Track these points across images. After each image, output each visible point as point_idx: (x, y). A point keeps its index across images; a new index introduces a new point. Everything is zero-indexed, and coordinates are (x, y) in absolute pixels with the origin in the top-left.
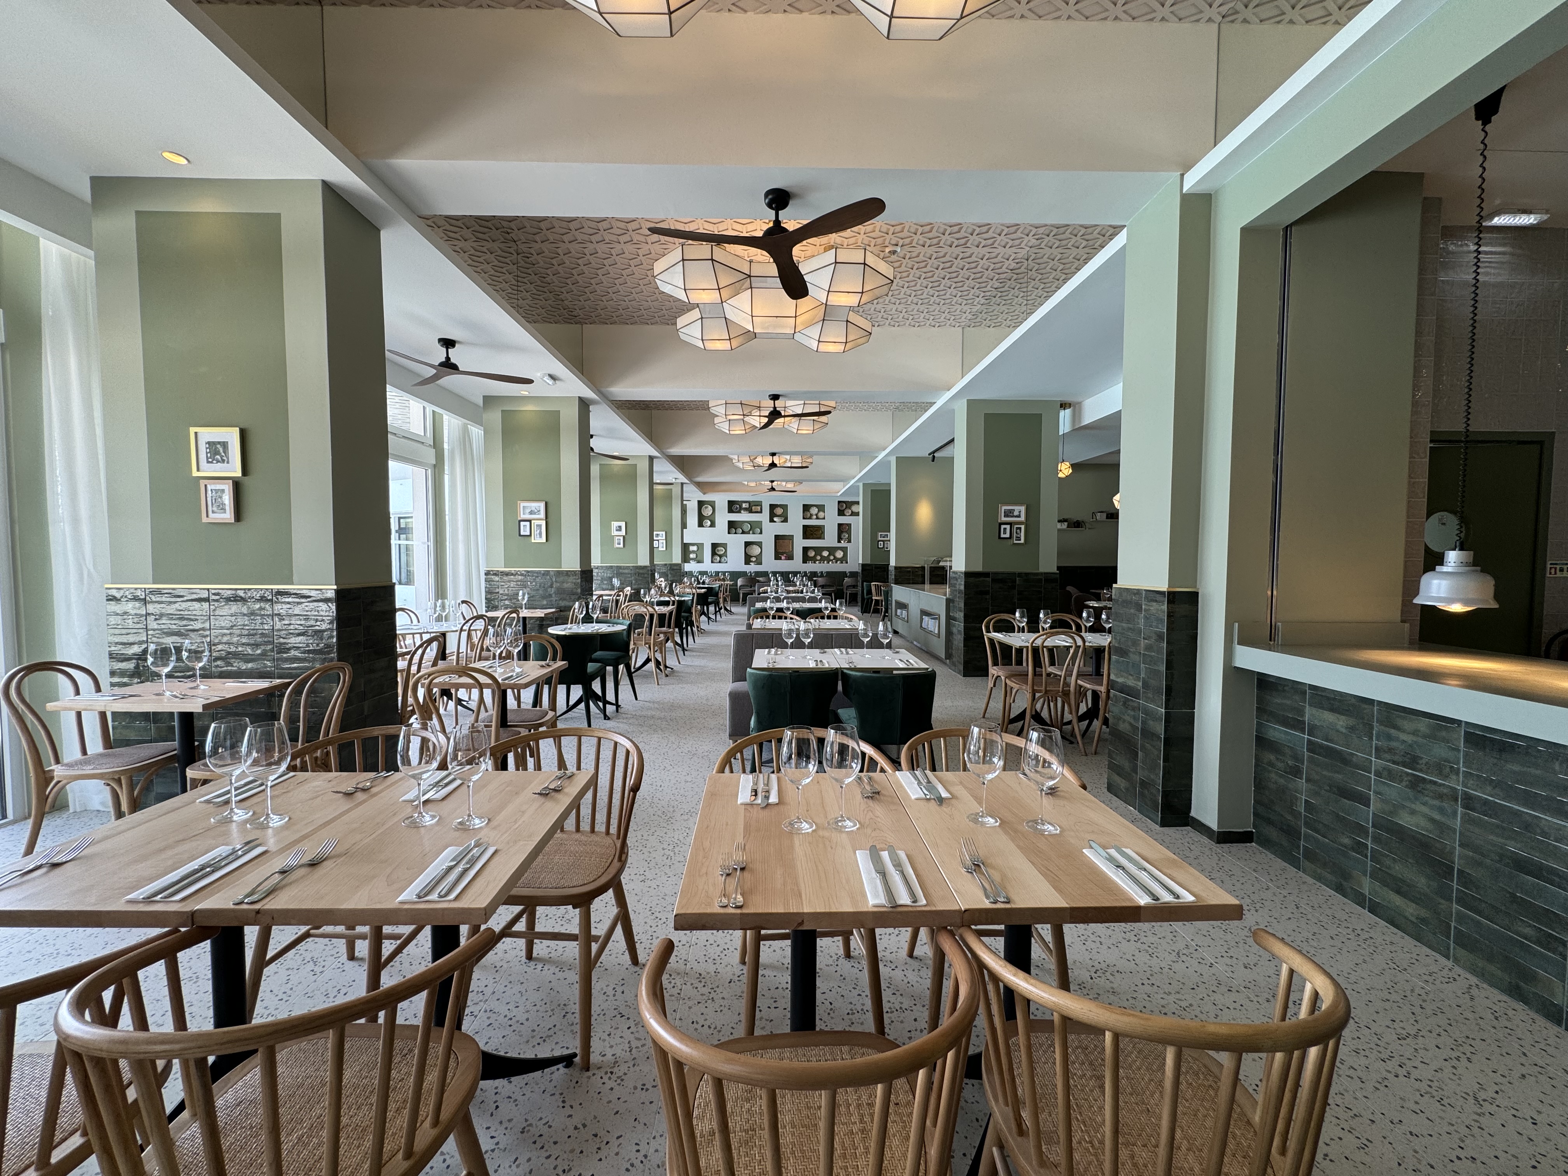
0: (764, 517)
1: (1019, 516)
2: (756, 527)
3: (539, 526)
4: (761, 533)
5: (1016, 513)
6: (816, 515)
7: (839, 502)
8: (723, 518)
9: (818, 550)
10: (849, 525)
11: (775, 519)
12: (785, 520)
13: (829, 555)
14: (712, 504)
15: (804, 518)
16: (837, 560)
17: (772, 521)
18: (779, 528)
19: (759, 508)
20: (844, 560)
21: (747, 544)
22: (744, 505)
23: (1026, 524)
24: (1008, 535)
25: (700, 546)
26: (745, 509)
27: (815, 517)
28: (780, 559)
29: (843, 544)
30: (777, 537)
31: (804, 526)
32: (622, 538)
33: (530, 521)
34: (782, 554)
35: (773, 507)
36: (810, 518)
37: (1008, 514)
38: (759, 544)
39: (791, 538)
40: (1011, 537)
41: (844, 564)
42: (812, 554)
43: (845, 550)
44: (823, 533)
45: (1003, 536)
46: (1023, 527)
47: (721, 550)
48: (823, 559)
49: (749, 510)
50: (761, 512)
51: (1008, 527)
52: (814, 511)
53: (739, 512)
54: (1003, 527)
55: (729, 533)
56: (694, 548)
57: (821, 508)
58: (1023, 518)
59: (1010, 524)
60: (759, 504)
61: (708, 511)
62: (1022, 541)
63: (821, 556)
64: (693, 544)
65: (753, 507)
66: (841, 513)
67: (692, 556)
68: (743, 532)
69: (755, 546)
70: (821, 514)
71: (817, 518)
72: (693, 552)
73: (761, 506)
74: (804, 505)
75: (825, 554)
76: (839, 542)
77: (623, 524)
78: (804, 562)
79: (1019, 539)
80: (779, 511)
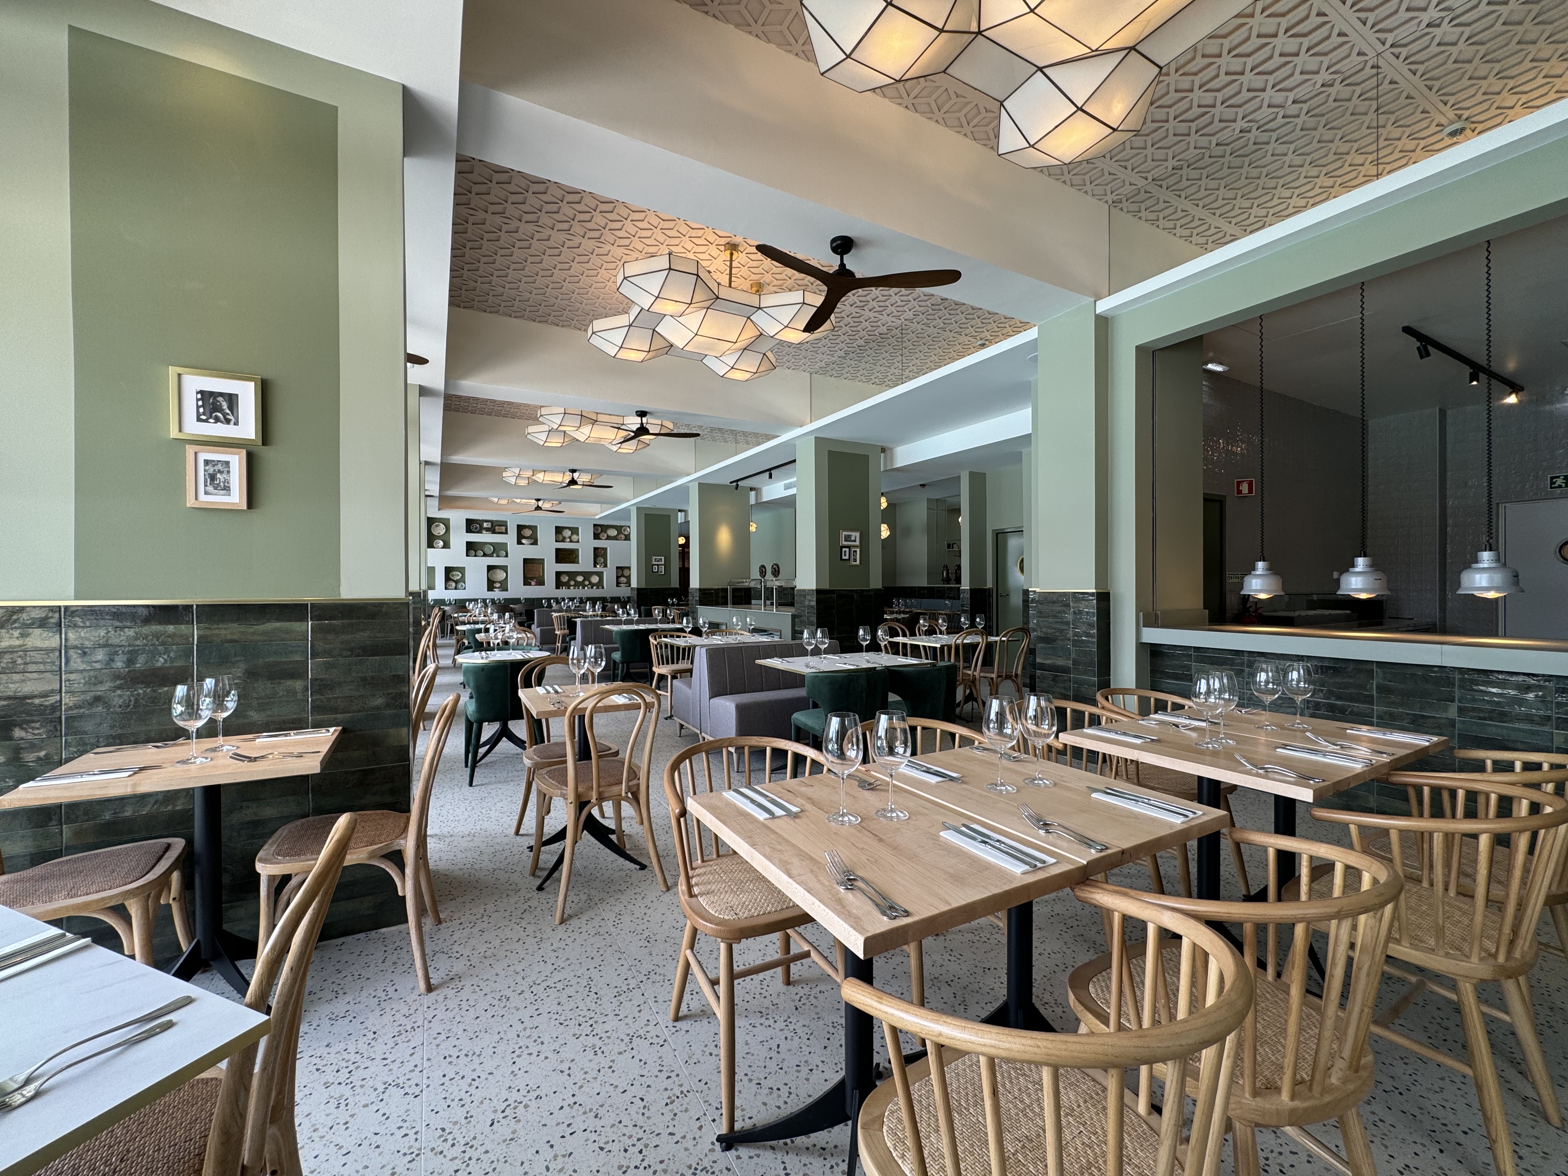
0: (510, 539)
1: (855, 541)
2: (499, 549)
4: (507, 556)
5: (853, 538)
6: (570, 538)
7: (595, 525)
8: (460, 538)
9: (572, 575)
10: (605, 549)
11: (524, 541)
12: (535, 543)
13: (584, 580)
14: (446, 522)
15: (556, 541)
16: (592, 585)
17: (519, 543)
18: (528, 551)
19: (504, 528)
20: (600, 584)
21: (490, 568)
22: (485, 525)
23: (861, 546)
24: (847, 557)
25: (430, 570)
26: (487, 530)
27: (568, 540)
28: (530, 584)
29: (599, 568)
30: (526, 561)
31: (557, 549)
34: (532, 579)
35: (520, 528)
36: (563, 540)
37: (848, 538)
38: (504, 568)
39: (542, 561)
40: (849, 559)
41: (600, 590)
42: (565, 579)
43: (600, 575)
44: (577, 556)
45: (844, 557)
46: (858, 550)
47: (457, 576)
48: (578, 585)
49: (492, 530)
50: (506, 533)
51: (847, 550)
52: (567, 533)
53: (480, 532)
54: (844, 549)
55: (467, 555)
57: (575, 531)
58: (858, 543)
59: (849, 547)
60: (504, 524)
61: (440, 530)
62: (858, 562)
63: (576, 581)
65: (497, 527)
66: (596, 536)
68: (485, 555)
69: (498, 571)
70: (575, 537)
71: (571, 541)
73: (506, 526)
74: (557, 528)
75: (580, 579)
76: (595, 566)
78: (557, 587)
79: (855, 560)
80: (528, 533)
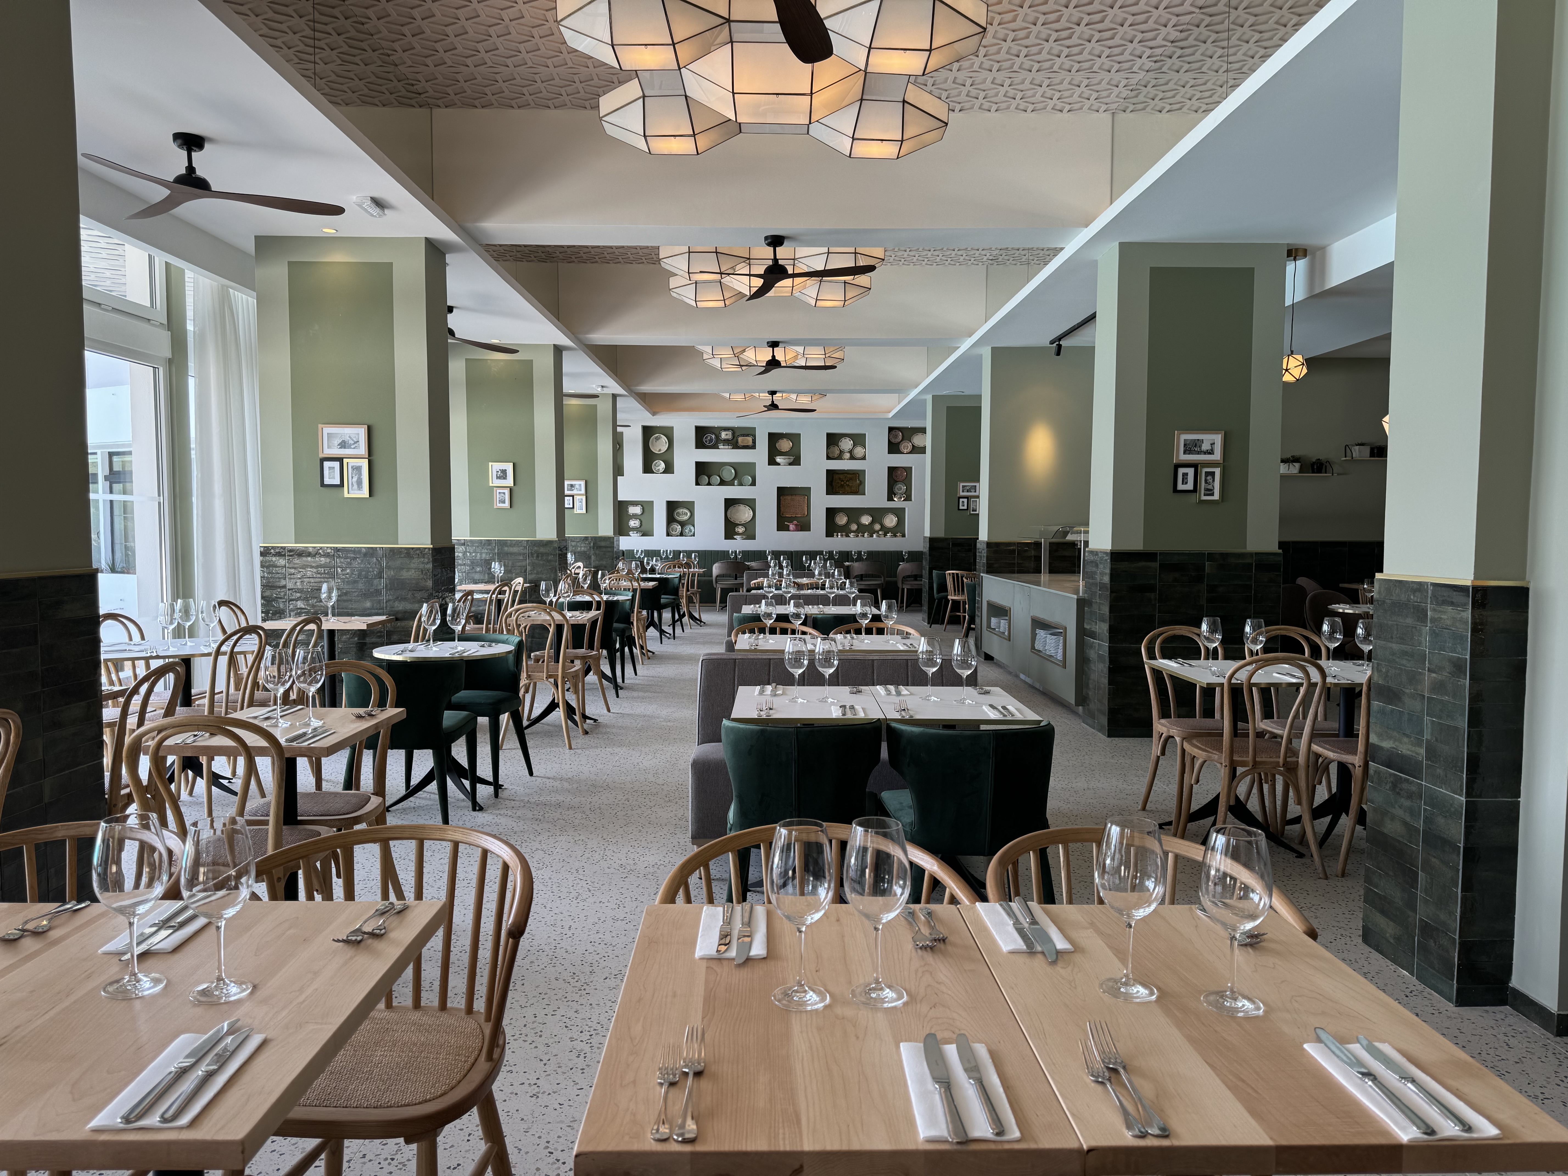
0: (759, 455)
2: (743, 473)
3: (358, 469)
4: (753, 483)
6: (851, 452)
7: (890, 429)
8: (687, 457)
9: (853, 513)
10: (908, 470)
11: (779, 459)
12: (796, 462)
13: (873, 522)
14: (668, 433)
15: (828, 458)
16: (886, 530)
17: (772, 462)
18: (786, 475)
19: (750, 439)
20: (898, 530)
21: (730, 503)
22: (723, 436)
25: (647, 506)
26: (727, 443)
27: (848, 455)
28: (788, 529)
29: (897, 503)
30: (782, 491)
31: (829, 472)
32: (507, 492)
33: (340, 460)
34: (791, 520)
35: (774, 439)
36: (840, 457)
38: (751, 503)
39: (805, 492)
41: (899, 539)
42: (842, 520)
43: (900, 513)
44: (862, 483)
48: (862, 529)
49: (733, 443)
50: (753, 447)
52: (846, 444)
53: (714, 446)
55: (697, 484)
56: (637, 510)
57: (859, 439)
60: (750, 432)
61: (660, 445)
63: (859, 524)
64: (635, 503)
65: (740, 438)
66: (893, 448)
67: (633, 523)
68: (723, 483)
69: (741, 507)
70: (859, 451)
71: (852, 458)
72: (635, 516)
73: (753, 437)
74: (828, 435)
75: (866, 520)
76: (891, 499)
77: (509, 467)
78: (829, 534)
80: (785, 445)
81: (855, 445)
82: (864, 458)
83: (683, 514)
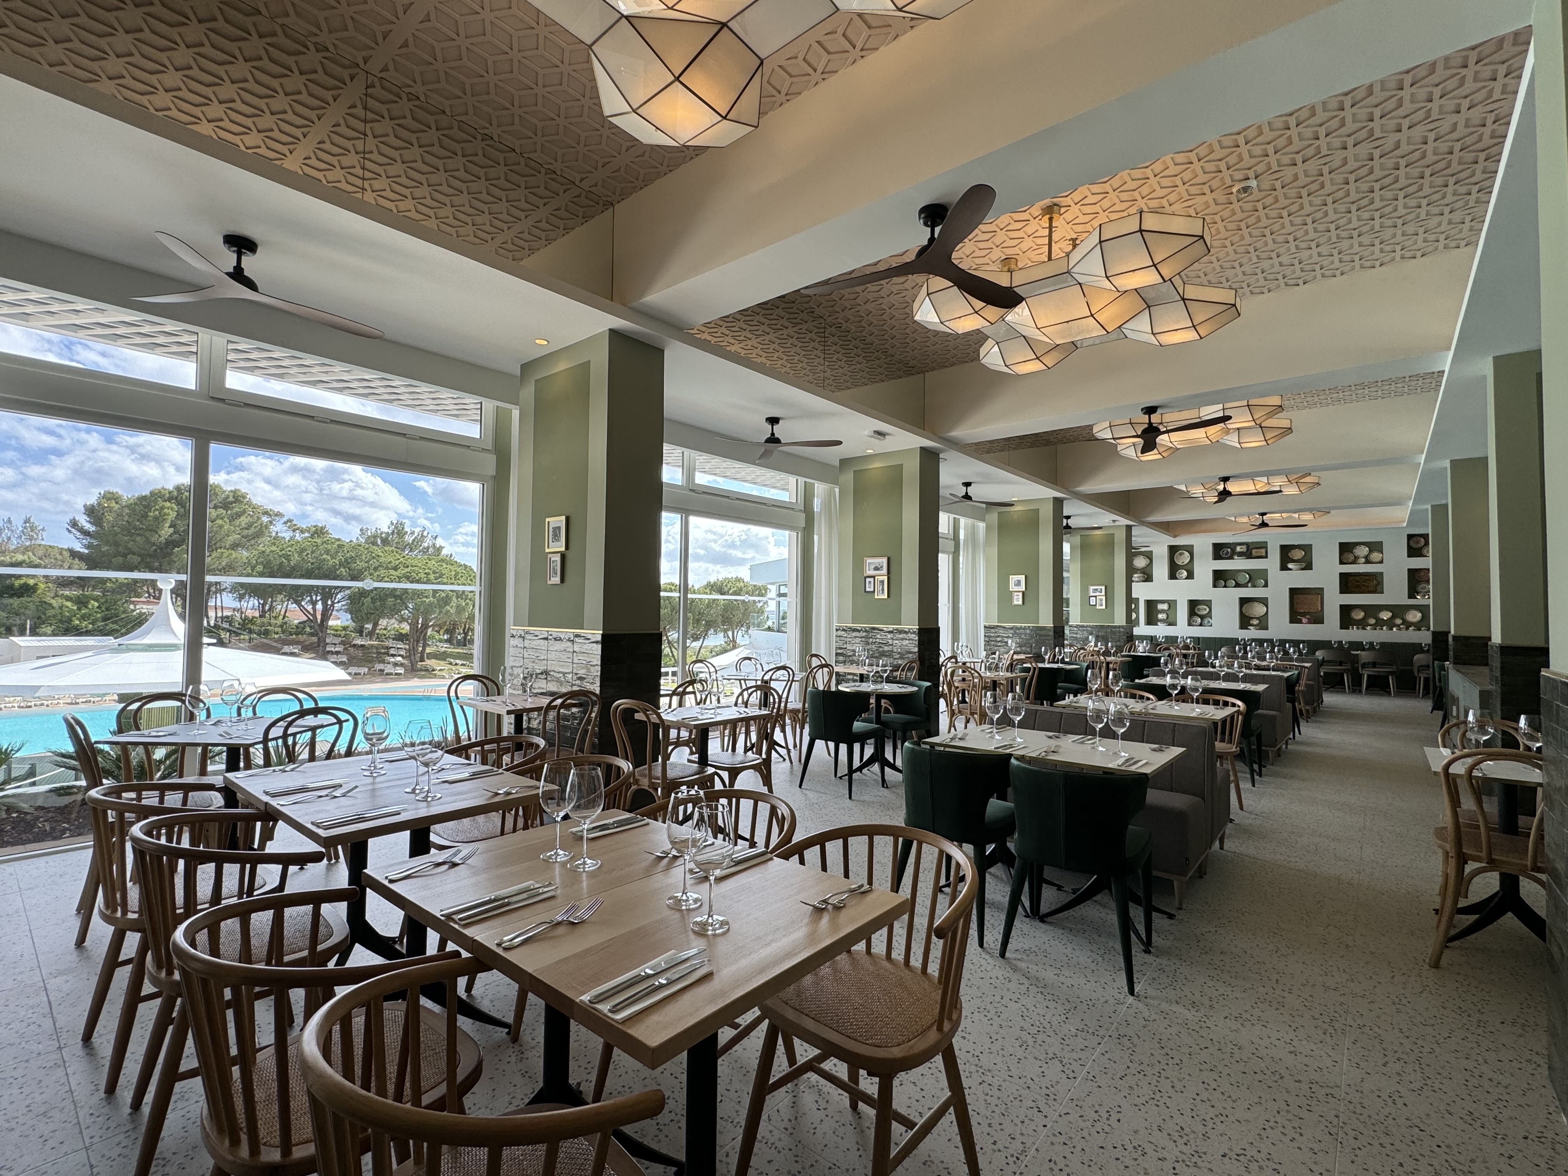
0: (1272, 563)
2: (1256, 578)
3: (882, 582)
4: (1266, 585)
6: (1366, 557)
7: (1408, 536)
9: (1372, 610)
11: (1290, 566)
12: (1309, 566)
13: (1393, 618)
14: (1190, 549)
16: (1408, 625)
17: (1284, 567)
18: (1298, 578)
20: (1423, 624)
22: (1238, 549)
26: (1241, 554)
27: (1363, 560)
28: (1301, 622)
29: (1419, 600)
30: (1293, 592)
31: (1341, 574)
32: (1021, 594)
33: (874, 577)
34: (1304, 614)
35: (1286, 549)
36: (1354, 562)
38: (1264, 601)
39: (1319, 592)
41: (1421, 632)
42: (1358, 615)
43: (1424, 610)
44: (1380, 583)
49: (1248, 555)
50: (1266, 556)
52: (1363, 551)
53: (1231, 558)
56: (1165, 607)
57: (1376, 546)
60: (1263, 545)
61: (1184, 559)
63: (1377, 619)
64: (1163, 602)
65: (1252, 551)
66: (1413, 553)
67: (1160, 616)
68: (1238, 585)
69: (1256, 604)
70: (1376, 556)
71: (1368, 562)
73: (1266, 549)
75: (1385, 615)
76: (1411, 597)
77: (1023, 578)
78: (1343, 627)
80: (1298, 554)
81: (1371, 551)
82: (1381, 562)
83: (1203, 610)
